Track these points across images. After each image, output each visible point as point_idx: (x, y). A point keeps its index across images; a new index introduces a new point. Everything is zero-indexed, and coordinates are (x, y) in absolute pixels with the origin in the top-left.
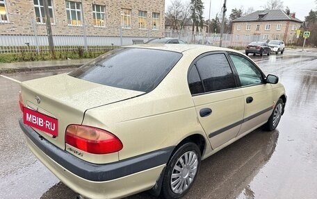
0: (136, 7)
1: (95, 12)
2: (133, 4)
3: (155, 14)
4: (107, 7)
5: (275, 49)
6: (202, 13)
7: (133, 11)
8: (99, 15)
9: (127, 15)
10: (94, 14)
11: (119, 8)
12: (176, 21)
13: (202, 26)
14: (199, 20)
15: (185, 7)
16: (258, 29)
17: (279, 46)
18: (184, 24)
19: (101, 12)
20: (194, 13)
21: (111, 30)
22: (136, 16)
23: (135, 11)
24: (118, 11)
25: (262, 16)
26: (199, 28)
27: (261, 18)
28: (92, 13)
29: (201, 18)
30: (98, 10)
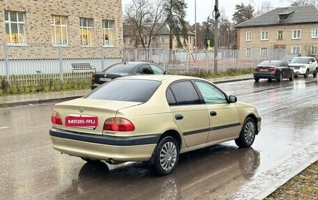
0: (76, 13)
1: (9, 22)
2: (70, 8)
3: (108, 23)
4: (28, 14)
5: (302, 71)
6: (183, 14)
7: (70, 19)
8: (14, 26)
9: (61, 25)
10: (7, 25)
11: (49, 15)
12: (140, 28)
13: (186, 36)
14: (180, 26)
15: (155, 6)
16: (280, 38)
17: (307, 66)
18: (154, 33)
19: (18, 22)
20: (170, 16)
21: (35, 49)
22: (76, 27)
23: (74, 18)
24: (46, 20)
25: (285, 16)
26: (182, 40)
27: (284, 19)
28: (3, 24)
29: (183, 23)
30: (13, 19)
